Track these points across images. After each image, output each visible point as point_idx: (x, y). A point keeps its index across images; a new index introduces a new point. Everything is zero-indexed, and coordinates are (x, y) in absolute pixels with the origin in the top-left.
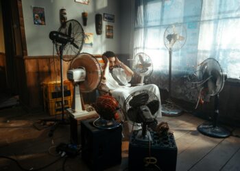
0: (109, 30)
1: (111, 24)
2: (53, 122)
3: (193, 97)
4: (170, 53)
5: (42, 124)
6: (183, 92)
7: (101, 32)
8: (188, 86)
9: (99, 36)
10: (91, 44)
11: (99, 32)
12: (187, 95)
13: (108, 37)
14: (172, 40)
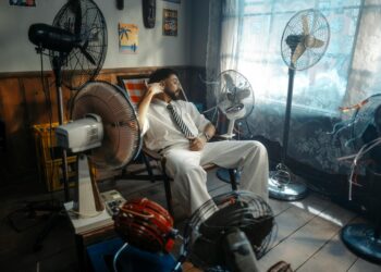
0: (169, 18)
1: (173, 6)
2: (47, 213)
3: (330, 163)
4: (291, 73)
5: (27, 214)
6: (311, 150)
7: (154, 23)
8: (322, 140)
9: (150, 31)
10: (134, 47)
11: (149, 22)
12: (318, 158)
13: (167, 33)
14: (299, 47)
